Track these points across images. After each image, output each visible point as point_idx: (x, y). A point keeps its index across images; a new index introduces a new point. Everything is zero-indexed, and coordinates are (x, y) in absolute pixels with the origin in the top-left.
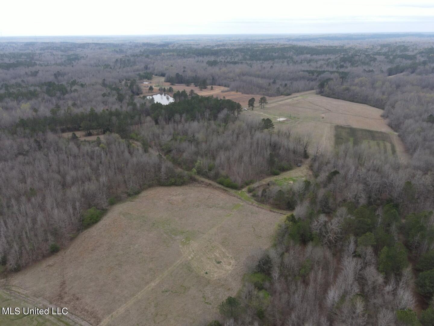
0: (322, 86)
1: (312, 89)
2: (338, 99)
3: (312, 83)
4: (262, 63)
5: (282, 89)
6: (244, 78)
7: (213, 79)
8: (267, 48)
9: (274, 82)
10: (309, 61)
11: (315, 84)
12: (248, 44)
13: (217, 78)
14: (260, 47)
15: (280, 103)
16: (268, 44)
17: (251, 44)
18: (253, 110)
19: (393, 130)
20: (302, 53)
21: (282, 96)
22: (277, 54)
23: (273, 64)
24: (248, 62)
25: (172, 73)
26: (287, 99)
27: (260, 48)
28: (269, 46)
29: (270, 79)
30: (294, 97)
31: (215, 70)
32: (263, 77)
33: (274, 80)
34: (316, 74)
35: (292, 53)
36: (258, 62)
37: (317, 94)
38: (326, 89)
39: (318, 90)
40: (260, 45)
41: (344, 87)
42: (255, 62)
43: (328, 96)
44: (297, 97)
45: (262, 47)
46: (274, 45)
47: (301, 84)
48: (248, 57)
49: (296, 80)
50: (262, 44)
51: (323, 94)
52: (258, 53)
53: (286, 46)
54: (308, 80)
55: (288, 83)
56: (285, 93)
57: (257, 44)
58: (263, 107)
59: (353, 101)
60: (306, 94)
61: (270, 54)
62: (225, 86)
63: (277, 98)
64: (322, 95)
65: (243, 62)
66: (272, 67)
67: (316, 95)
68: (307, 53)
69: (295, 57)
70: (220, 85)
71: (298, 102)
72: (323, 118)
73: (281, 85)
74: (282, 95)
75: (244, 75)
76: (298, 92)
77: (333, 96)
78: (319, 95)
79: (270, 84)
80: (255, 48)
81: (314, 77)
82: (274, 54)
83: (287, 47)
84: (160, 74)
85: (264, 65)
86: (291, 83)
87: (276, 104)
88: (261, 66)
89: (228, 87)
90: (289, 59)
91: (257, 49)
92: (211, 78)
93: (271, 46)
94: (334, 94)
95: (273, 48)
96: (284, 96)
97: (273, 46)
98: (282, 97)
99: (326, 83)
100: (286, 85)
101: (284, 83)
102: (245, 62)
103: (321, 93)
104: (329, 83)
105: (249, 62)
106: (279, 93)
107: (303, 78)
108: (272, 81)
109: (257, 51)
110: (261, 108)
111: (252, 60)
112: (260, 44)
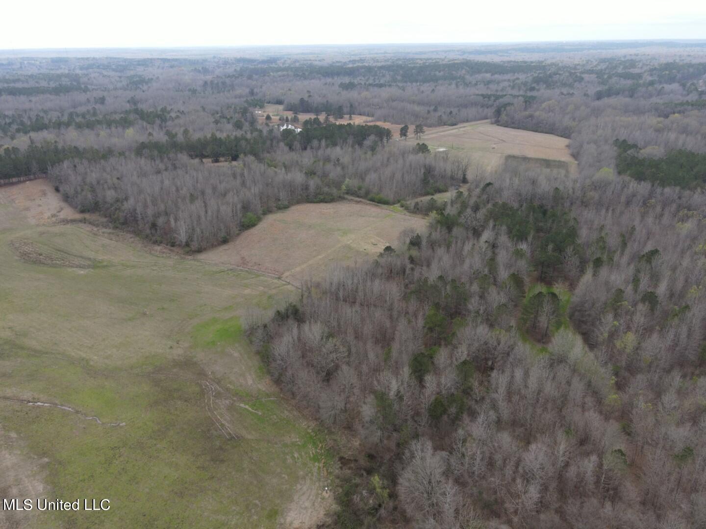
0: (498, 112)
1: (486, 118)
2: (518, 129)
3: (487, 111)
4: (420, 85)
5: (445, 117)
6: (394, 104)
7: (351, 106)
8: (427, 64)
9: (435, 110)
10: (488, 83)
11: (490, 112)
12: (399, 60)
13: (357, 104)
14: (417, 63)
15: (442, 134)
16: (431, 59)
17: (404, 59)
18: (406, 141)
19: (574, 159)
20: (479, 72)
21: (445, 126)
22: (442, 73)
23: (436, 87)
25: (294, 98)
26: (452, 130)
27: (418, 65)
28: (430, 61)
29: (430, 106)
30: (460, 128)
31: (353, 95)
32: (420, 103)
33: (436, 107)
34: (493, 98)
35: (463, 72)
36: (414, 84)
37: (492, 123)
38: (503, 117)
39: (493, 120)
40: (418, 60)
41: (527, 113)
42: (409, 84)
43: (506, 125)
44: (464, 127)
45: (420, 64)
46: (438, 60)
47: (472, 112)
48: (399, 78)
49: (466, 106)
50: (421, 59)
51: (500, 124)
52: (414, 71)
53: (456, 62)
54: (482, 106)
55: (455, 110)
56: (449, 122)
57: (412, 59)
58: (418, 138)
59: (536, 131)
60: (478, 124)
61: (433, 73)
62: (368, 115)
63: (437, 128)
64: (498, 125)
65: (392, 84)
66: (433, 90)
67: (491, 125)
68: (486, 72)
69: (467, 76)
70: (361, 115)
71: (466, 132)
72: (494, 148)
73: (444, 112)
74: (445, 125)
75: (393, 100)
76: (467, 121)
77: (512, 125)
78: (495, 125)
79: (429, 112)
80: (409, 65)
81: (490, 103)
82: (437, 73)
84: (275, 101)
85: (422, 88)
86: (459, 111)
88: (419, 90)
89: (373, 116)
90: (459, 80)
91: (412, 66)
92: (349, 105)
93: (434, 61)
94: (513, 123)
95: (437, 64)
96: (447, 126)
97: (436, 62)
98: (446, 128)
99: (503, 109)
100: (451, 113)
101: (448, 110)
102: (395, 84)
103: (497, 123)
104: (508, 108)
105: (400, 84)
106: (441, 123)
107: (475, 104)
108: (432, 108)
109: (413, 68)
111: (406, 82)
112: (417, 59)
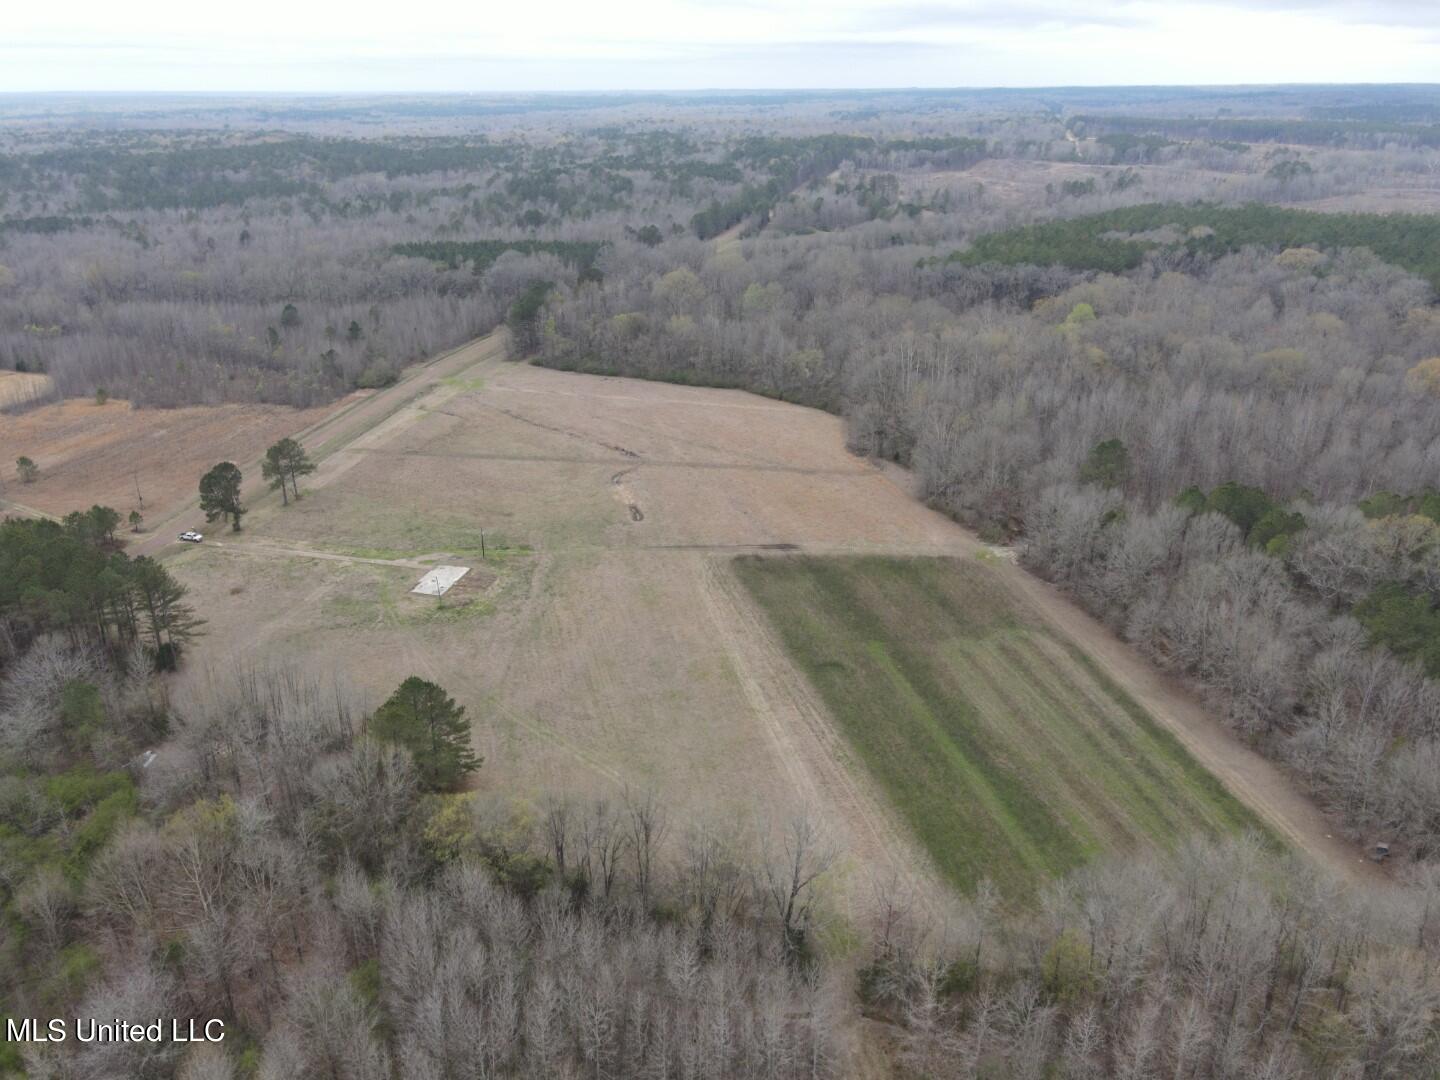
1: (479, 332)
3: (468, 306)
4: (191, 217)
5: (348, 356)
6: (126, 311)
8: (187, 147)
10: (397, 201)
12: (94, 134)
14: (156, 145)
15: (370, 439)
16: (189, 132)
17: (108, 132)
18: (237, 529)
19: (974, 535)
20: (351, 169)
21: (359, 394)
22: (243, 175)
23: (246, 218)
24: (117, 215)
26: (396, 410)
27: (159, 150)
28: (192, 138)
30: (422, 394)
32: (222, 294)
33: (288, 308)
35: (307, 170)
36: (170, 212)
37: (512, 358)
38: (552, 337)
40: (155, 136)
42: (151, 213)
43: (567, 364)
44: (431, 388)
45: (166, 147)
46: (215, 136)
47: (416, 315)
48: (111, 193)
49: (387, 296)
50: (162, 133)
51: (537, 357)
52: (154, 170)
53: (270, 140)
55: (359, 311)
56: (370, 374)
57: (136, 132)
58: (290, 495)
59: (682, 381)
60: (466, 366)
61: (216, 176)
63: (337, 409)
64: (537, 364)
65: (95, 216)
66: (245, 236)
67: (509, 364)
68: (371, 168)
69: (324, 183)
71: (455, 420)
73: (331, 332)
74: (356, 386)
75: (120, 292)
76: (424, 356)
77: (590, 364)
78: (524, 365)
80: (134, 152)
81: (461, 276)
82: (229, 174)
83: (275, 146)
85: (206, 231)
87: (359, 457)
88: (195, 235)
90: (305, 195)
91: (144, 152)
93: (203, 138)
95: (215, 147)
96: (372, 391)
97: (212, 142)
98: (364, 404)
99: (541, 309)
100: (354, 328)
102: (102, 216)
103: (528, 349)
105: (124, 216)
107: (411, 286)
108: (276, 310)
109: (149, 162)
110: (286, 504)
111: (138, 206)
112: (151, 133)
